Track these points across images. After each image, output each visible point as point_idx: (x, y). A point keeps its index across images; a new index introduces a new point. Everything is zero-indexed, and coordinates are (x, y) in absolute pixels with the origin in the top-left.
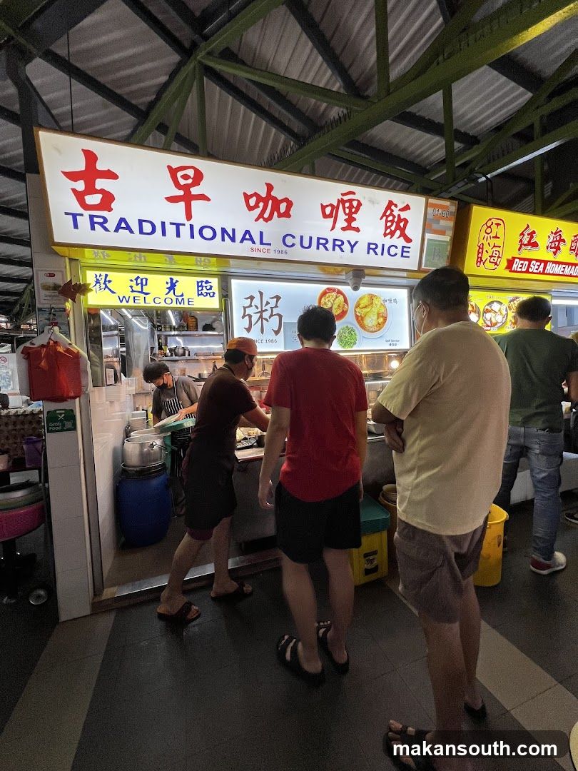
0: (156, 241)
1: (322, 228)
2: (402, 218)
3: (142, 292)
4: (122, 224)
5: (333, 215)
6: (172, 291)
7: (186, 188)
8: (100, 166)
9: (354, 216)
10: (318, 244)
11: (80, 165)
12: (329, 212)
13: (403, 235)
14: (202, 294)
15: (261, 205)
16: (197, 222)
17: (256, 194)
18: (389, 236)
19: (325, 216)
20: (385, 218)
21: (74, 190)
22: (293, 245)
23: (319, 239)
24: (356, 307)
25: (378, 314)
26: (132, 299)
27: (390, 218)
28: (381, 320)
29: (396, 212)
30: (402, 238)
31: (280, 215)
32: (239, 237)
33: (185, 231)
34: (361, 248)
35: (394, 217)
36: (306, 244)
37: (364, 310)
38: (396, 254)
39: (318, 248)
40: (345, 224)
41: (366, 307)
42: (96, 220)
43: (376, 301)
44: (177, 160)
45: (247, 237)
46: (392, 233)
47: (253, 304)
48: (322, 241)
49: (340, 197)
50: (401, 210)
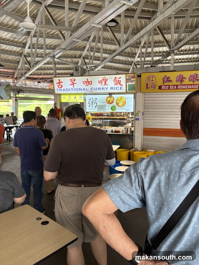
0: (69, 92)
1: (99, 86)
2: (119, 80)
4: (64, 90)
6: (75, 98)
7: (73, 82)
8: (61, 81)
9: (106, 82)
10: (99, 89)
11: (58, 82)
12: (100, 82)
13: (120, 84)
14: (80, 99)
15: (86, 83)
16: (75, 88)
17: (85, 81)
19: (99, 83)
20: (114, 81)
21: (57, 85)
22: (93, 90)
24: (117, 100)
25: (123, 102)
27: (116, 81)
28: (124, 104)
29: (117, 79)
31: (90, 84)
32: (82, 90)
33: (73, 90)
34: (109, 89)
35: (117, 80)
36: (96, 89)
38: (119, 89)
39: (99, 90)
40: (104, 84)
41: (119, 100)
42: (60, 89)
44: (71, 78)
45: (84, 89)
46: (117, 84)
47: (91, 101)
48: (99, 88)
49: (102, 79)
50: (119, 79)
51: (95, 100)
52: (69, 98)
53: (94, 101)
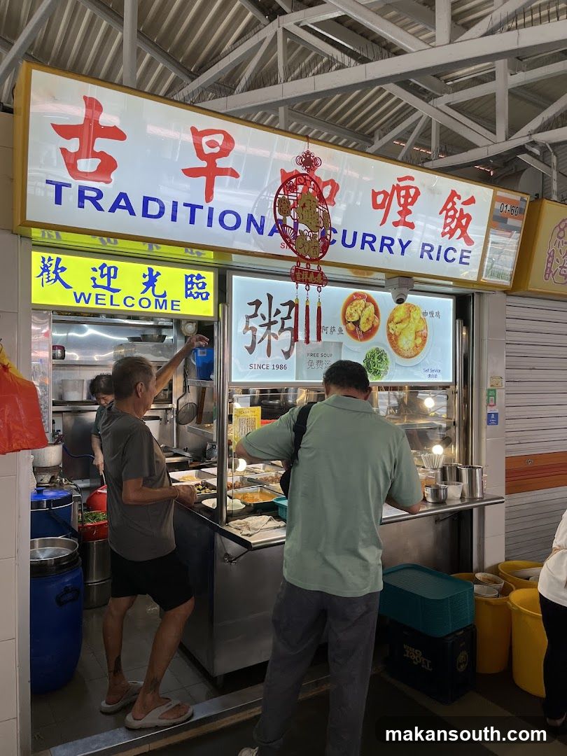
0: (162, 228)
1: (371, 222)
2: (465, 213)
3: (108, 288)
4: (123, 201)
5: (386, 206)
6: (151, 287)
7: (211, 159)
9: (409, 207)
10: (364, 242)
11: (77, 117)
12: (380, 201)
14: (191, 295)
16: (219, 204)
18: (448, 236)
19: (376, 206)
20: (445, 212)
21: (64, 151)
22: (334, 242)
23: (365, 235)
24: (390, 321)
25: (416, 332)
26: (93, 299)
27: (451, 213)
28: (419, 341)
29: (458, 207)
30: (462, 239)
32: (268, 227)
33: (201, 215)
34: (414, 249)
35: (456, 211)
36: (349, 241)
37: (398, 325)
38: (454, 259)
39: (362, 248)
40: (398, 218)
41: (401, 321)
42: (88, 193)
43: (414, 314)
44: (204, 121)
46: (452, 233)
47: (259, 313)
48: (369, 239)
49: (396, 182)
50: (464, 203)
51: (285, 311)
52: (104, 282)
53: (278, 318)
